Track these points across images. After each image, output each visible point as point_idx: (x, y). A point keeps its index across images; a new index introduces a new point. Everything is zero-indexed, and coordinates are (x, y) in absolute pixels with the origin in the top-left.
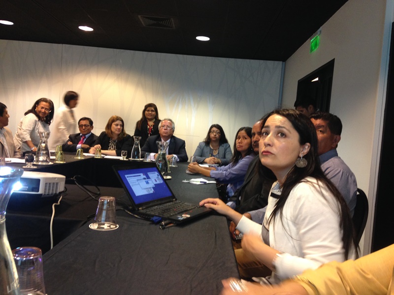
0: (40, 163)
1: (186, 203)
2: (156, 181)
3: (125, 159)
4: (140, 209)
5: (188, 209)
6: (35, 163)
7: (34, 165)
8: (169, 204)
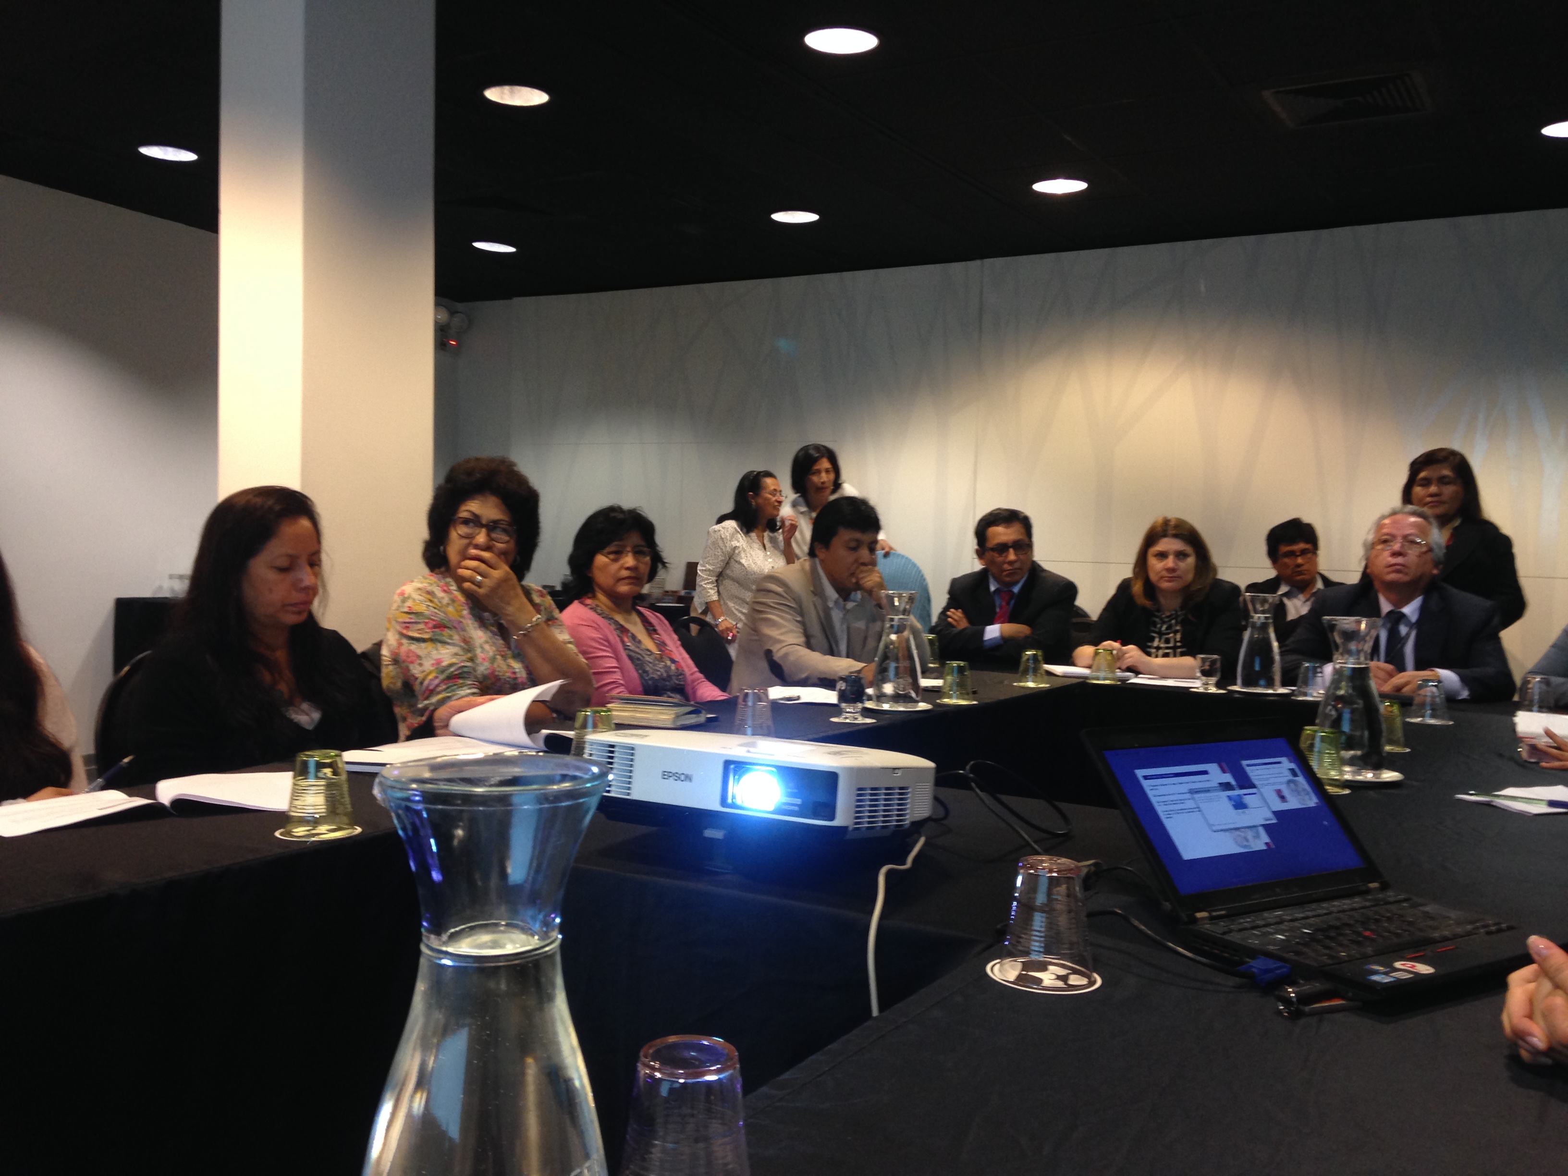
0: (886, 707)
1: (1428, 909)
2: (1283, 798)
3: (1213, 690)
4: (1199, 915)
5: (1436, 935)
6: (869, 705)
7: (867, 712)
8: (1346, 903)
